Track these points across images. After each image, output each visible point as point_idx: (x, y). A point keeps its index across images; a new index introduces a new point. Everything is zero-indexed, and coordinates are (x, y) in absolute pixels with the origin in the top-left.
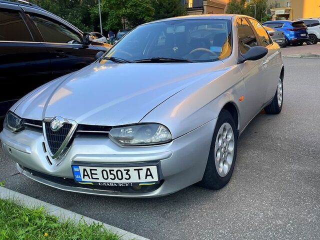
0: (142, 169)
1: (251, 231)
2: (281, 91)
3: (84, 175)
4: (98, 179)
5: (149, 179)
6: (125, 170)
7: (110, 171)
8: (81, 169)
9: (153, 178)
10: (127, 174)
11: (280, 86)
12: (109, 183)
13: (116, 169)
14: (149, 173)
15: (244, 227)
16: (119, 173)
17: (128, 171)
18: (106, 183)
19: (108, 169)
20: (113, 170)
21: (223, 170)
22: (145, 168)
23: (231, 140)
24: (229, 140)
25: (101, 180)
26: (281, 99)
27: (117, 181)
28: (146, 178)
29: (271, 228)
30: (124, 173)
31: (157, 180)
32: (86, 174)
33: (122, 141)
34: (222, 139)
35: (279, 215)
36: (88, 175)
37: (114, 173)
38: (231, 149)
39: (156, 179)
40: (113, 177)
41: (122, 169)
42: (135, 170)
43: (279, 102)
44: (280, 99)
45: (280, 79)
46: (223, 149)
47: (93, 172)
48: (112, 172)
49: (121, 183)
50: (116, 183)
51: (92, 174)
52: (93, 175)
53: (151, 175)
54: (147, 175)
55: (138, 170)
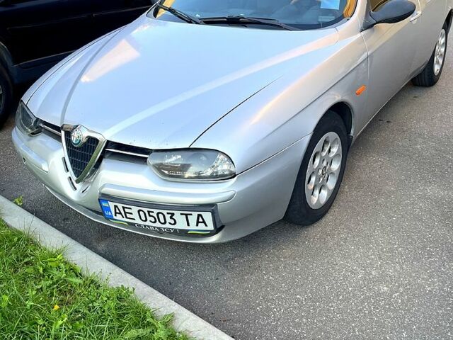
0: (191, 214)
1: (341, 300)
2: (443, 50)
3: (116, 213)
4: (134, 219)
5: (202, 226)
6: (168, 213)
7: (149, 212)
8: (112, 205)
9: (206, 225)
10: (171, 218)
11: (442, 41)
12: (148, 226)
13: (156, 211)
14: (201, 220)
15: (332, 293)
16: (161, 216)
17: (173, 214)
18: (145, 226)
19: (146, 210)
20: (153, 212)
21: (318, 200)
22: (195, 214)
23: (337, 155)
24: (332, 155)
25: (138, 221)
26: (441, 61)
27: (158, 225)
28: (197, 225)
29: (369, 298)
30: (168, 217)
31: (213, 229)
32: (117, 211)
33: (166, 172)
34: (321, 157)
35: (386, 275)
36: (120, 213)
37: (155, 215)
38: (336, 166)
39: (211, 227)
40: (153, 220)
41: (165, 212)
42: (181, 214)
43: (437, 68)
44: (438, 63)
45: (443, 31)
46: (320, 171)
47: (127, 210)
48: (151, 214)
49: (164, 229)
50: (157, 228)
51: (125, 213)
52: (127, 215)
53: (204, 222)
54: (198, 222)
55: (186, 215)
